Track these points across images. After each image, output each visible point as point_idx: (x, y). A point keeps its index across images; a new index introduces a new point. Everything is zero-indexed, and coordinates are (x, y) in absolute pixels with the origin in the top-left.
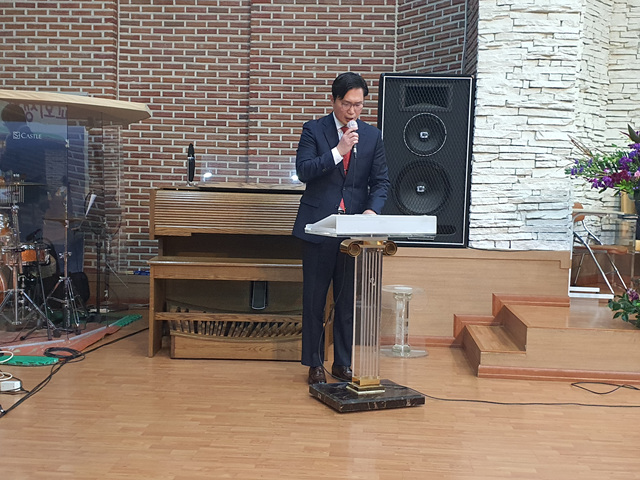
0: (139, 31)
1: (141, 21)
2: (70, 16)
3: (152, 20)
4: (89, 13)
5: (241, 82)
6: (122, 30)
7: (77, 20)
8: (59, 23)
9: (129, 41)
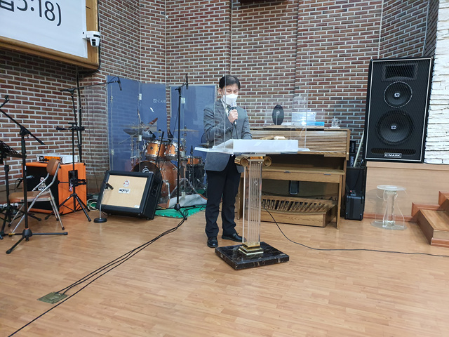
0: (241, 52)
1: (242, 46)
2: (209, 46)
3: (248, 45)
4: (217, 44)
5: (291, 74)
6: (233, 52)
7: (212, 48)
8: (204, 50)
9: (236, 57)
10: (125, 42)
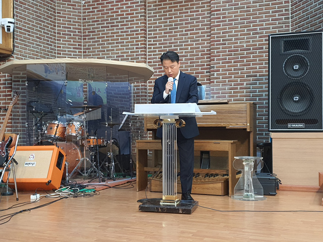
0: (157, 34)
1: (158, 29)
2: (125, 30)
3: (163, 28)
4: (133, 27)
5: (207, 54)
6: (149, 34)
7: (128, 32)
8: (120, 34)
9: (152, 40)
10: (40, 28)
